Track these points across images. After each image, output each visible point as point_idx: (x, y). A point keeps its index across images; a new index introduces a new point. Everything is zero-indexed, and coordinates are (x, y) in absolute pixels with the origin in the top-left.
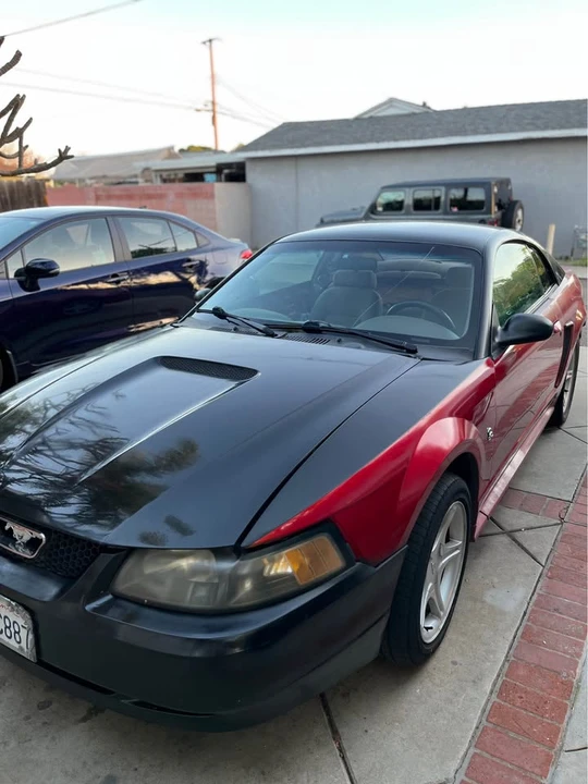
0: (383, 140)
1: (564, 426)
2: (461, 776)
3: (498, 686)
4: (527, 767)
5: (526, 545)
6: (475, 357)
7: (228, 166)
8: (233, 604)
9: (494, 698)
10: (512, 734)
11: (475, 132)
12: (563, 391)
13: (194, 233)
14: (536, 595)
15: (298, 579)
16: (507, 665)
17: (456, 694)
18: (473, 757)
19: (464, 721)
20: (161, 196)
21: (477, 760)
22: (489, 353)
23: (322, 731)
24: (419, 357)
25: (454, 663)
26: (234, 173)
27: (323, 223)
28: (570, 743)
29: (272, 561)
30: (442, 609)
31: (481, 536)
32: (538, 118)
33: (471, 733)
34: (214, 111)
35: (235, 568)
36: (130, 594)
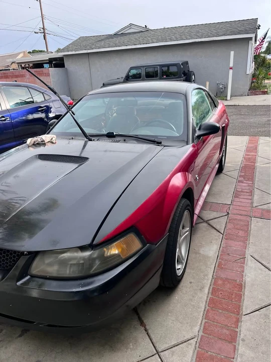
0: (129, 45)
1: (224, 171)
2: (201, 333)
3: (211, 290)
4: (229, 325)
5: (214, 226)
6: (187, 143)
7: (55, 59)
8: (92, 272)
9: (210, 296)
10: (220, 311)
11: (171, 40)
12: (222, 156)
13: (43, 93)
14: (221, 248)
15: (122, 256)
16: (213, 280)
17: (193, 296)
18: (205, 324)
19: (198, 308)
20: (23, 76)
21: (207, 324)
22: (193, 141)
23: (136, 323)
24: (163, 145)
25: (191, 283)
26: (58, 63)
27: (104, 85)
28: (245, 311)
29: (108, 249)
30: (183, 259)
31: (196, 224)
32: (198, 32)
33: (202, 312)
34: (44, 32)
35: (91, 255)
36: (39, 274)
